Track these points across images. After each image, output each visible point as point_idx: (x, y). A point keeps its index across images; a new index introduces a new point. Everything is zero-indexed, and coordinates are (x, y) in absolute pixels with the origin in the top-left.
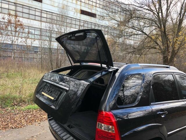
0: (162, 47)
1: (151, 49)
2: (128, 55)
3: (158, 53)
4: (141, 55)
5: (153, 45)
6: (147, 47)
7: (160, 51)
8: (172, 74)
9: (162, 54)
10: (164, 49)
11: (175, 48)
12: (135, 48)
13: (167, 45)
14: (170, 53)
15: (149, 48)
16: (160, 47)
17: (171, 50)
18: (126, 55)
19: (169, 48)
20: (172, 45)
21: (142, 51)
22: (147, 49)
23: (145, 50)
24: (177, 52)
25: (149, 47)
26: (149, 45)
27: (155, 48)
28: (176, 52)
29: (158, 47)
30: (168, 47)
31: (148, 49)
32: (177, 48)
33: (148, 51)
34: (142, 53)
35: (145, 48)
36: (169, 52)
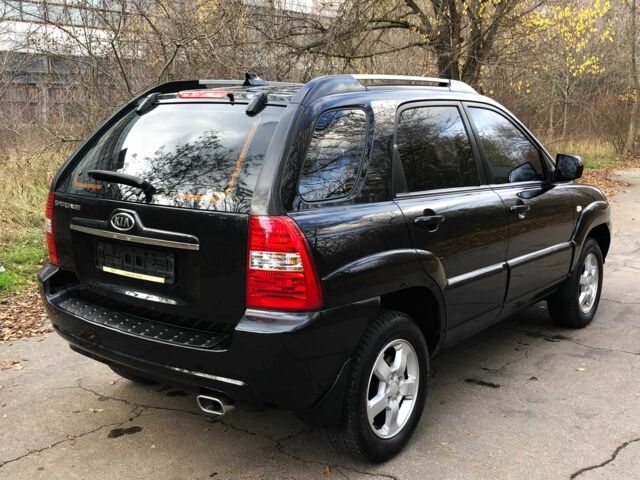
0: (433, 21)
1: (390, 32)
2: (298, 59)
3: (420, 45)
4: (349, 60)
5: (397, 11)
6: (372, 21)
7: (424, 38)
8: (457, 107)
9: (432, 47)
10: (438, 27)
11: (480, 20)
12: (323, 30)
13: (453, 11)
14: (463, 44)
15: (380, 25)
16: (424, 18)
17: (466, 33)
18: (288, 63)
19: (459, 22)
20: (468, 9)
21: (355, 42)
22: (375, 31)
23: (364, 33)
24: (490, 38)
25: (379, 21)
26: (379, 15)
27: (406, 26)
28: (485, 38)
29: (415, 20)
30: (456, 17)
31: (377, 32)
32: (489, 23)
33: (378, 40)
34: (353, 52)
35: (365, 29)
36: (461, 40)
